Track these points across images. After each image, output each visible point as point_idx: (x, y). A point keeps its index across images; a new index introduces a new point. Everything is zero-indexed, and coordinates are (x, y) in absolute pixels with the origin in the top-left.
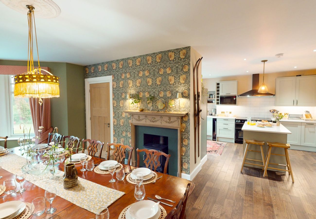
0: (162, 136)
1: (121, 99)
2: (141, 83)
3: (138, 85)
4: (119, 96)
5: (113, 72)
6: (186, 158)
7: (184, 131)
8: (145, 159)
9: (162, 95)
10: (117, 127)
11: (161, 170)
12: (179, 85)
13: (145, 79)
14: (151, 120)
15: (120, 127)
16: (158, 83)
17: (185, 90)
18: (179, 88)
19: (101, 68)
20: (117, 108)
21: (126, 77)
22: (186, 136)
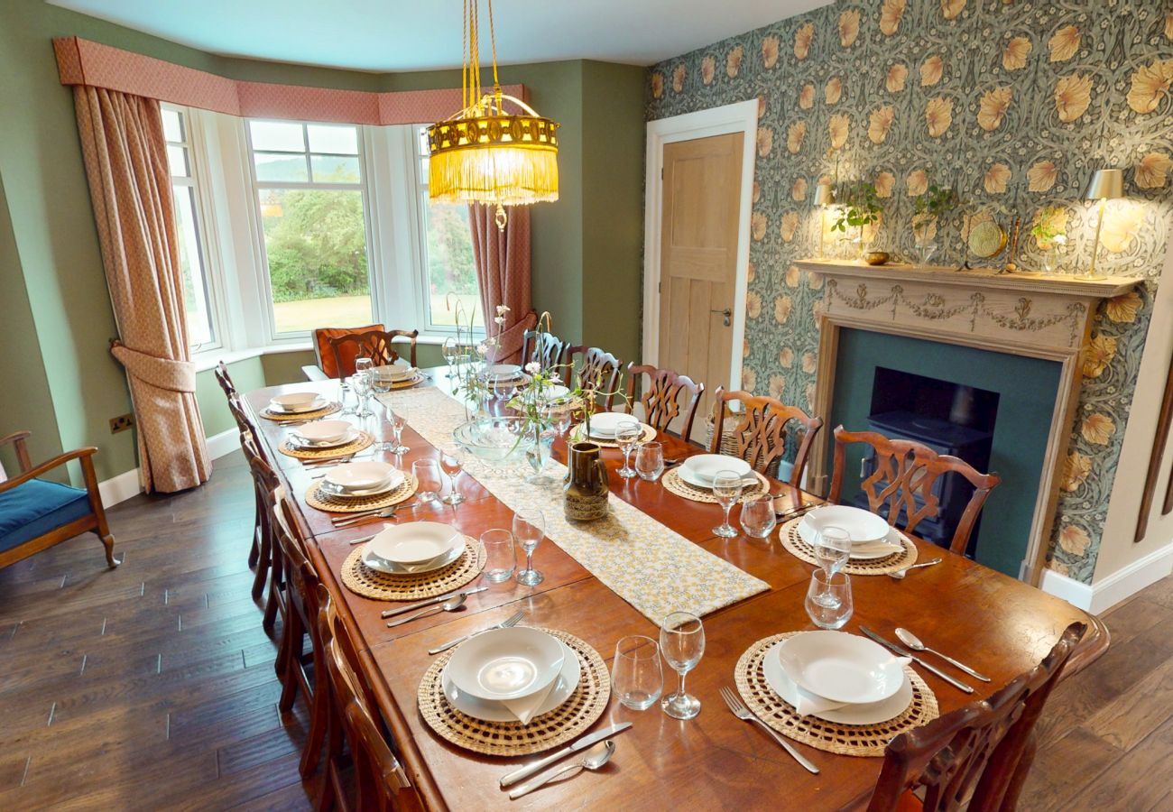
0: (966, 388)
1: (788, 207)
2: (888, 128)
3: (876, 135)
4: (779, 195)
5: (764, 80)
6: (1086, 505)
7: (1098, 372)
8: (867, 477)
9: (999, 182)
10: (760, 326)
11: (939, 531)
12: (1119, 128)
13: (916, 106)
14: (922, 308)
15: (773, 329)
16: (987, 120)
17: (1154, 155)
18: (1114, 142)
19: (712, 68)
20: (766, 248)
21: (820, 100)
22: (1106, 402)
